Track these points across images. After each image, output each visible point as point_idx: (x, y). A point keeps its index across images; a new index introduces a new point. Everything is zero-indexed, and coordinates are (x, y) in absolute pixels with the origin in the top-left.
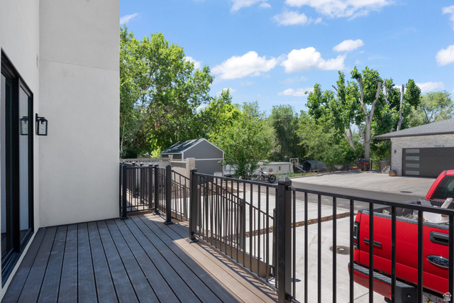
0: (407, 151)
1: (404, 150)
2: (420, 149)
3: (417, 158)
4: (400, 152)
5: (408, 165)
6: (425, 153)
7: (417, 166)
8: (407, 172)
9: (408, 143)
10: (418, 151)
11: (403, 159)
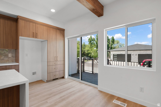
0: (114, 55)
1: (113, 54)
2: (117, 54)
3: (116, 57)
4: (112, 55)
5: (114, 58)
6: (118, 55)
7: (116, 58)
8: (114, 60)
9: (114, 53)
10: (116, 55)
11: (113, 57)
